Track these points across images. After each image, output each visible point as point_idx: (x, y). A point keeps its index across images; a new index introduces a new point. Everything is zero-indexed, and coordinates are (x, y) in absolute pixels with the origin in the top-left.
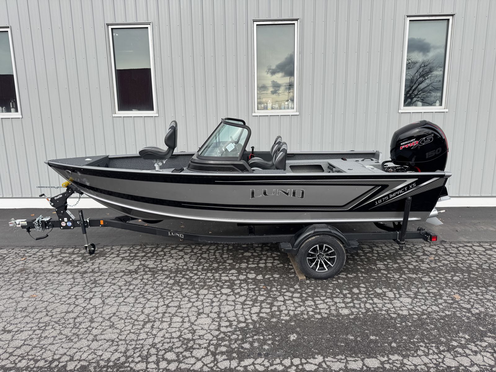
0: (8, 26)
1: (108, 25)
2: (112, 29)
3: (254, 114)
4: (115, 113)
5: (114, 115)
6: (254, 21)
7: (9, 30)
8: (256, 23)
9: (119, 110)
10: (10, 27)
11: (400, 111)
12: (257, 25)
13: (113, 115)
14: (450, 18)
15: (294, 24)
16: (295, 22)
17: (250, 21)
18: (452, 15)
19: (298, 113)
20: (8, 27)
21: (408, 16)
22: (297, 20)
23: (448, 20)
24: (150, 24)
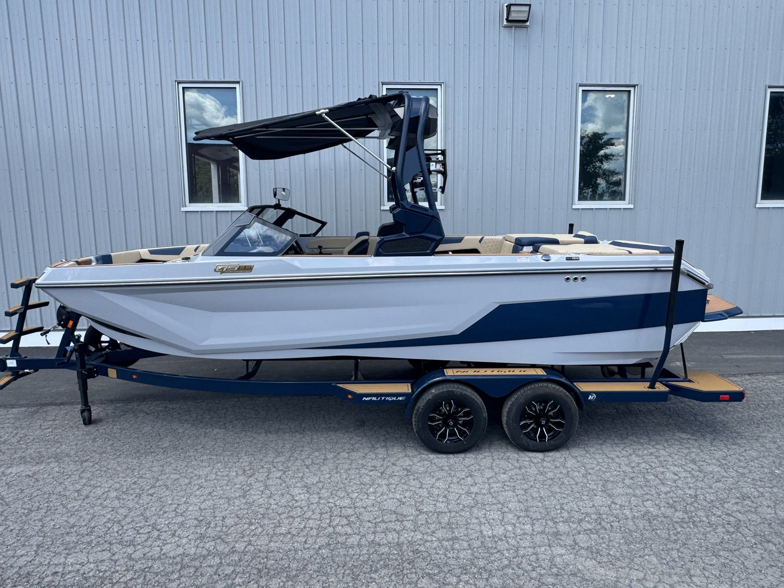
0: (238, 80)
1: (384, 84)
2: (386, 89)
3: (574, 207)
7: (237, 86)
8: (581, 89)
9: (389, 201)
10: (241, 83)
11: (757, 206)
12: (583, 90)
13: (382, 207)
16: (632, 89)
17: (575, 86)
19: (631, 206)
20: (238, 82)
21: (770, 87)
22: (634, 86)
24: (441, 85)
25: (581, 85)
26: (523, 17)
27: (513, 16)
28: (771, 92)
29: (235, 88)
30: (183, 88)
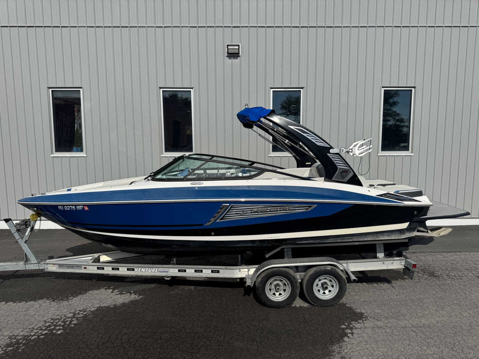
0: (81, 86)
1: (160, 88)
2: (163, 91)
4: (163, 154)
5: (161, 156)
6: (271, 89)
7: (81, 90)
9: (165, 152)
11: (379, 155)
12: (273, 91)
14: (413, 89)
15: (301, 91)
16: (302, 90)
17: (268, 88)
18: (414, 87)
20: (81, 88)
21: (383, 87)
22: (302, 88)
23: (412, 90)
24: (193, 89)
25: (271, 88)
26: (237, 51)
27: (230, 51)
28: (384, 90)
29: (80, 90)
30: (52, 91)
